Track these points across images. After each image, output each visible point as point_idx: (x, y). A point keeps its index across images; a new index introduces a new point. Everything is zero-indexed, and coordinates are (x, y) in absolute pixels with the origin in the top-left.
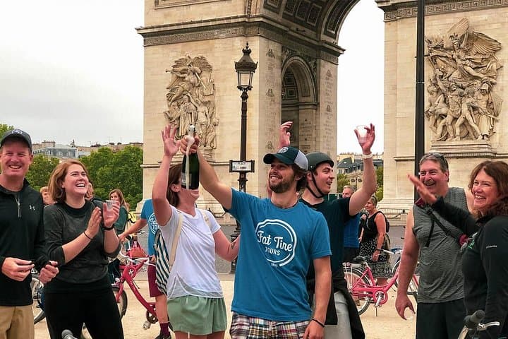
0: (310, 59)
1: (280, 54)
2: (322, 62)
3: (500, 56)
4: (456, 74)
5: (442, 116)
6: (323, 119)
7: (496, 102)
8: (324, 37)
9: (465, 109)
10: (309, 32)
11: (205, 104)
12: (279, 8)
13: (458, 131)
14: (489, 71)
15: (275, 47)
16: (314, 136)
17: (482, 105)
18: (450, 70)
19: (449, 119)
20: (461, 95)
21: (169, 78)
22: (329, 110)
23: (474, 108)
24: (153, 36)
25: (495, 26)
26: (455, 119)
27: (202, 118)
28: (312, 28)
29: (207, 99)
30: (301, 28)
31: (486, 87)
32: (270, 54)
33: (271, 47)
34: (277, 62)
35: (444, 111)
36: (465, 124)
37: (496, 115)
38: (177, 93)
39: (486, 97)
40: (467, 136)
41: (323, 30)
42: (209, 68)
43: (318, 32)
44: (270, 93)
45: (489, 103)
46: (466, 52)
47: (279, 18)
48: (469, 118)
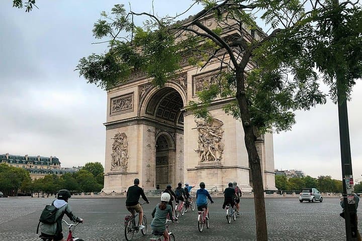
0: (172, 133)
1: (154, 131)
2: (177, 134)
3: (223, 127)
4: (207, 135)
5: (202, 152)
6: (178, 155)
7: (221, 145)
8: (178, 124)
9: (209, 149)
10: (171, 123)
11: (124, 150)
12: (154, 113)
13: (207, 157)
14: (219, 133)
15: (152, 128)
16: (174, 162)
17: (216, 147)
18: (205, 133)
19: (204, 153)
20: (208, 143)
21: (113, 141)
22: (181, 152)
23: (213, 148)
24: (109, 126)
25: (221, 116)
26: (206, 153)
27: (123, 156)
28: (172, 121)
29: (125, 148)
30: (166, 121)
31: (217, 140)
32: (149, 131)
33: (149, 128)
34: (153, 134)
35: (203, 150)
36: (210, 155)
37: (223, 151)
38: (115, 147)
39: (218, 144)
40: (212, 160)
41: (177, 122)
42: (126, 137)
43: (175, 123)
44: (149, 146)
45: (219, 146)
46: (210, 126)
47: (154, 117)
48: (211, 152)
